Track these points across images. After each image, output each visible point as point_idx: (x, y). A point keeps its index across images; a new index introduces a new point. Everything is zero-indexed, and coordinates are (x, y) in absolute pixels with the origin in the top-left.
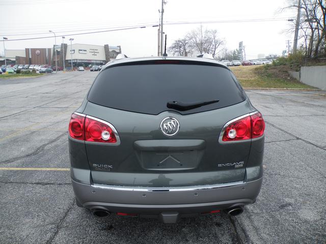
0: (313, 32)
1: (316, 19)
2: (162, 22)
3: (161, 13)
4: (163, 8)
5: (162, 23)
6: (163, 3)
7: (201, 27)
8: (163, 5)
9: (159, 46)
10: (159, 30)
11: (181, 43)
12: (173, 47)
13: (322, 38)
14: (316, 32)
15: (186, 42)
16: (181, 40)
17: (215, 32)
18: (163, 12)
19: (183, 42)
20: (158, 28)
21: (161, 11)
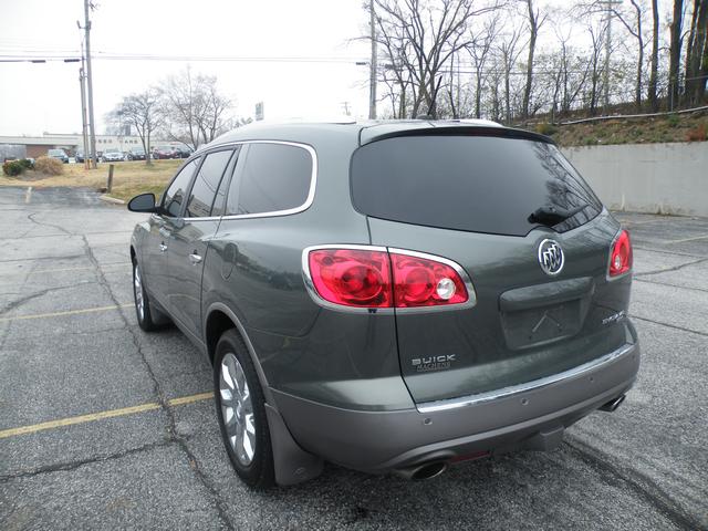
0: (404, 88)
1: (408, 65)
2: (88, 51)
3: (83, 31)
4: (87, 18)
5: (88, 55)
6: (86, 5)
7: (189, 68)
8: (87, 11)
9: (84, 110)
10: (82, 70)
11: (137, 104)
12: (120, 113)
13: (420, 101)
14: (409, 88)
15: (149, 100)
16: (137, 95)
17: (214, 80)
18: (88, 28)
19: (143, 101)
20: (79, 65)
21: (83, 24)
